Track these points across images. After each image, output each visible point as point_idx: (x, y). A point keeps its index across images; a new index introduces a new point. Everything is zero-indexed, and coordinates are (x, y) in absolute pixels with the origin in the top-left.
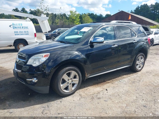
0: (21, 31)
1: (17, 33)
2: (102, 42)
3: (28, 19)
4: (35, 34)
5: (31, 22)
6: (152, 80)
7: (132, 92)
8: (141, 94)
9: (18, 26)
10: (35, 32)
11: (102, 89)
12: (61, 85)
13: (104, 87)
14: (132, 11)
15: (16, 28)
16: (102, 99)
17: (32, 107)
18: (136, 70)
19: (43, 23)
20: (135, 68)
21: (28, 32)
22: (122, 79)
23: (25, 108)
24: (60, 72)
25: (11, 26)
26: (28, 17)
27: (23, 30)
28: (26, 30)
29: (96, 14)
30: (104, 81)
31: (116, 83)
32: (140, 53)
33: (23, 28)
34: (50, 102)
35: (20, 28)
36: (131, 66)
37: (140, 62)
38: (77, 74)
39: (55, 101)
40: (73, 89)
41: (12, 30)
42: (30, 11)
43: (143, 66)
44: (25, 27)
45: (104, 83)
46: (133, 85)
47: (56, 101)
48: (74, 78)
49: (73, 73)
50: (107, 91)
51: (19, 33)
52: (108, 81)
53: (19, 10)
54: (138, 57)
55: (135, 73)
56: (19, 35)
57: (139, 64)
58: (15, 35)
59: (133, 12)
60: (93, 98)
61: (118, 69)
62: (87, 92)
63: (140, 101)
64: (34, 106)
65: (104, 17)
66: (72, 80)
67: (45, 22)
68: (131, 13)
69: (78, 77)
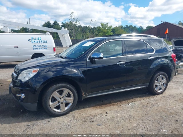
0: (40, 45)
1: (35, 48)
2: (102, 58)
3: (48, 33)
4: (54, 49)
5: (51, 36)
6: (171, 105)
7: (136, 117)
8: (146, 121)
9: (37, 40)
10: (54, 46)
11: (102, 112)
12: (51, 104)
13: (105, 110)
14: (180, 21)
15: (35, 42)
16: (95, 123)
17: (18, 124)
18: (155, 93)
19: (63, 37)
20: (154, 90)
21: (47, 46)
22: (133, 102)
23: (10, 124)
24: (49, 89)
25: (30, 40)
26: (48, 31)
27: (41, 44)
28: (45, 44)
29: (135, 27)
30: (110, 103)
31: (123, 106)
32: (159, 72)
33: (41, 42)
34: (38, 121)
35: (39, 42)
36: (147, 88)
37: (160, 83)
38: (71, 93)
39: (43, 121)
40: (66, 108)
41: (31, 44)
42: (62, 24)
43: (164, 87)
44: (44, 42)
45: (109, 105)
46: (143, 109)
47: (45, 120)
48: (67, 97)
49: (66, 91)
50: (106, 114)
51: (37, 47)
52: (114, 104)
53: (51, 23)
54: (157, 77)
55: (154, 96)
56: (37, 49)
57: (159, 85)
58: (34, 49)
59: (181, 23)
60: (85, 121)
61: (127, 90)
62: (82, 113)
63: (140, 130)
64: (19, 123)
65: (145, 29)
66: (64, 99)
67: (66, 35)
68: (179, 24)
69: (72, 95)
